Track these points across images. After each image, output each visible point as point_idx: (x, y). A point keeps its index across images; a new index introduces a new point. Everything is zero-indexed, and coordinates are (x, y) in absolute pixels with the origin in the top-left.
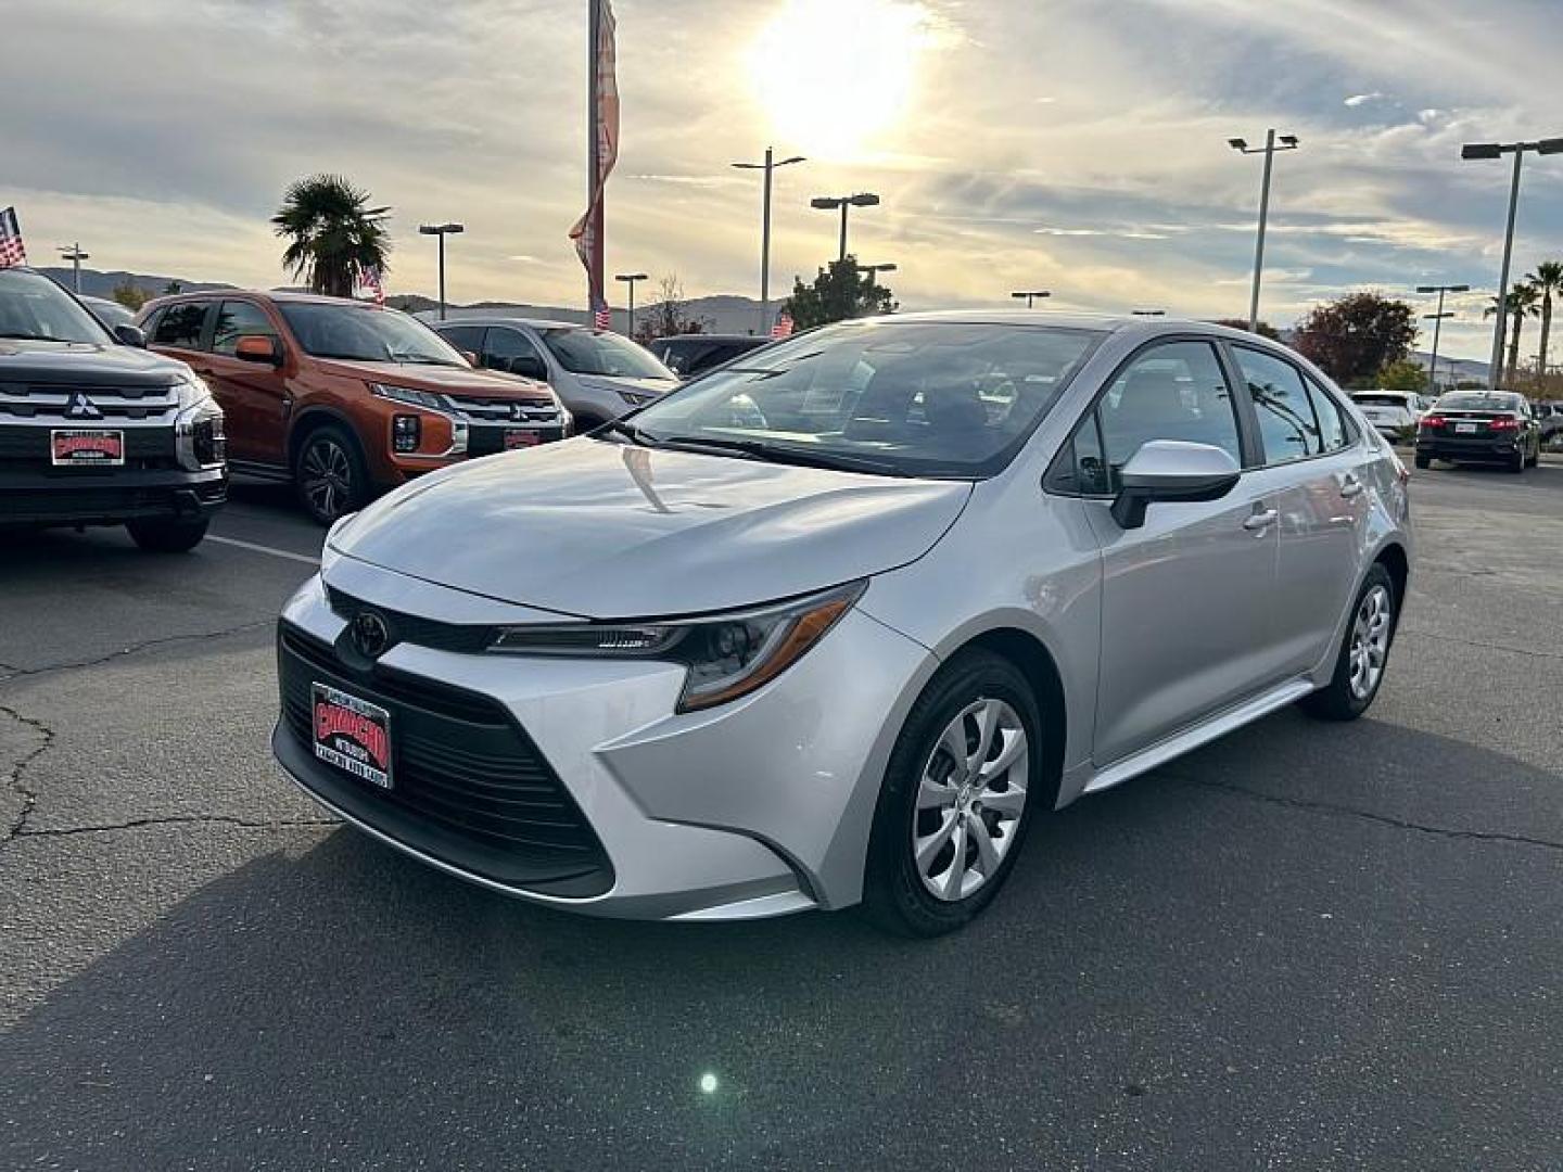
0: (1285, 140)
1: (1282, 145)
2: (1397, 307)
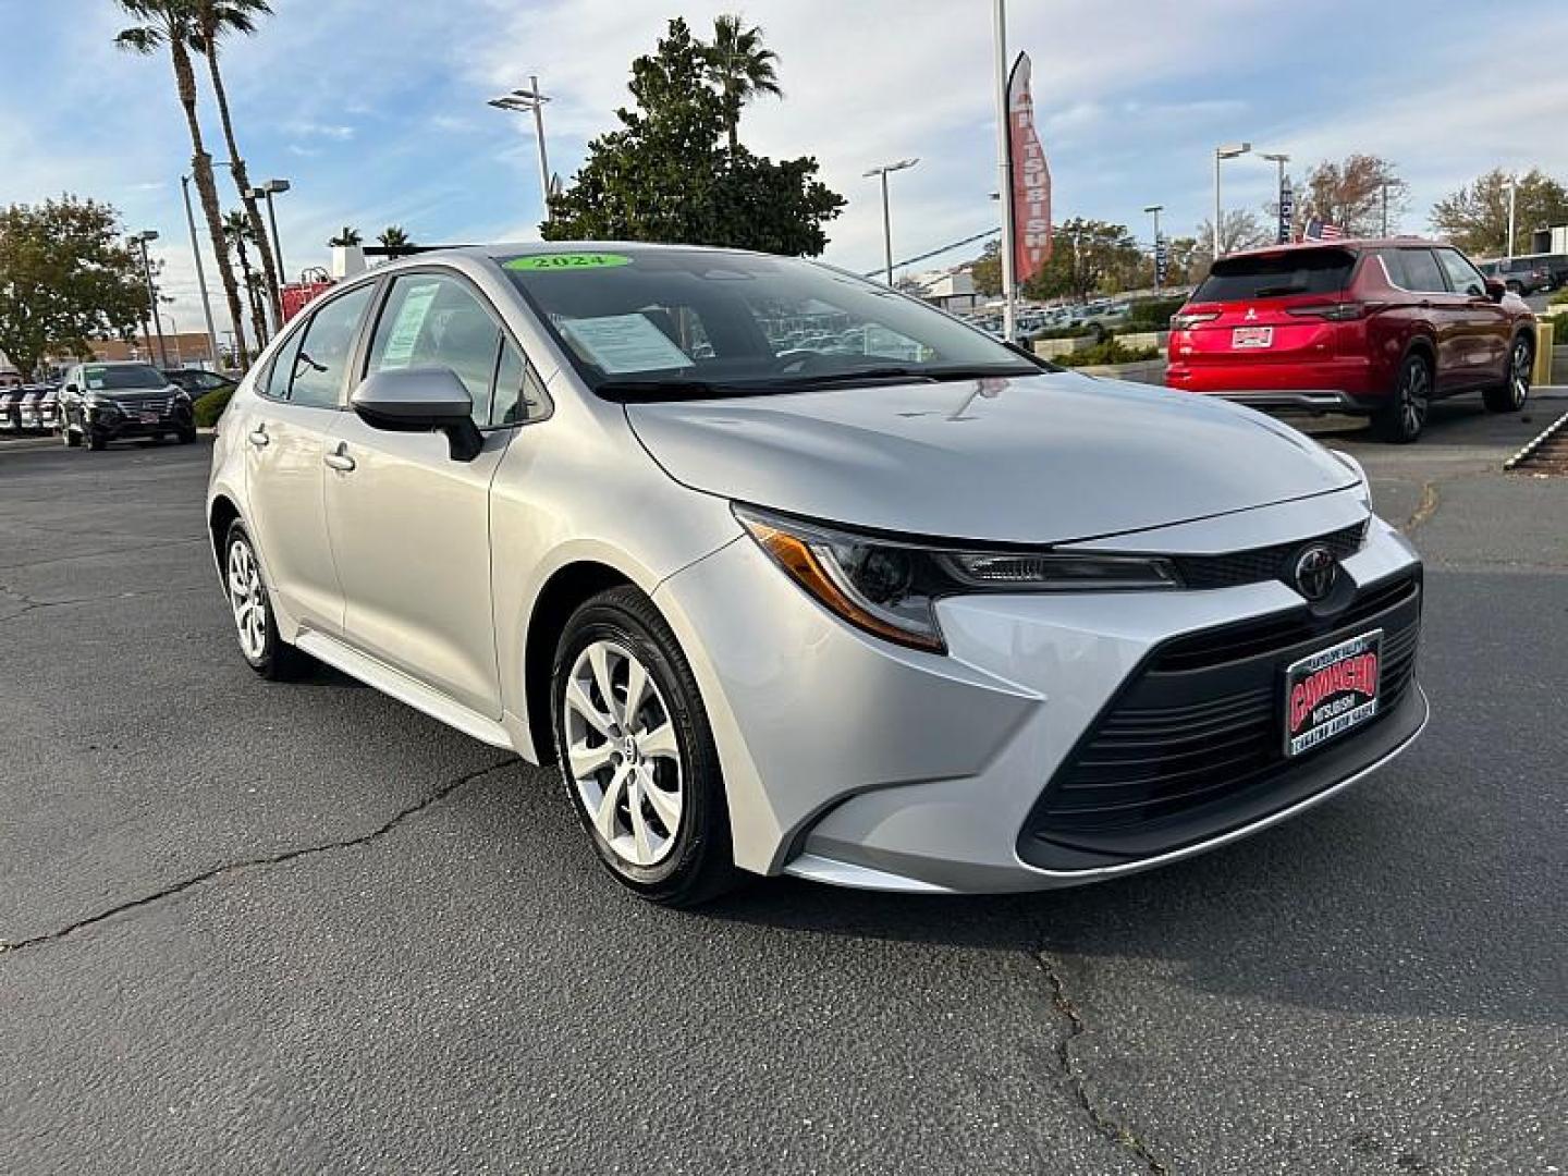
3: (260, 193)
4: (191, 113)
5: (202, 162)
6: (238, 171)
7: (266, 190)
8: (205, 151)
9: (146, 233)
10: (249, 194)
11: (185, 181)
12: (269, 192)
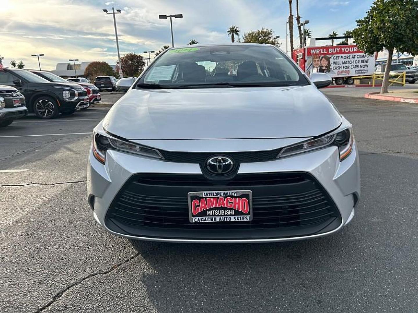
0: (118, 11)
1: (117, 12)
2: (140, 57)
3: (302, 25)
4: (290, 5)
5: (291, 17)
6: (298, 19)
7: (303, 23)
8: (292, 14)
9: (277, 36)
10: (300, 25)
11: (287, 22)
12: (304, 24)
